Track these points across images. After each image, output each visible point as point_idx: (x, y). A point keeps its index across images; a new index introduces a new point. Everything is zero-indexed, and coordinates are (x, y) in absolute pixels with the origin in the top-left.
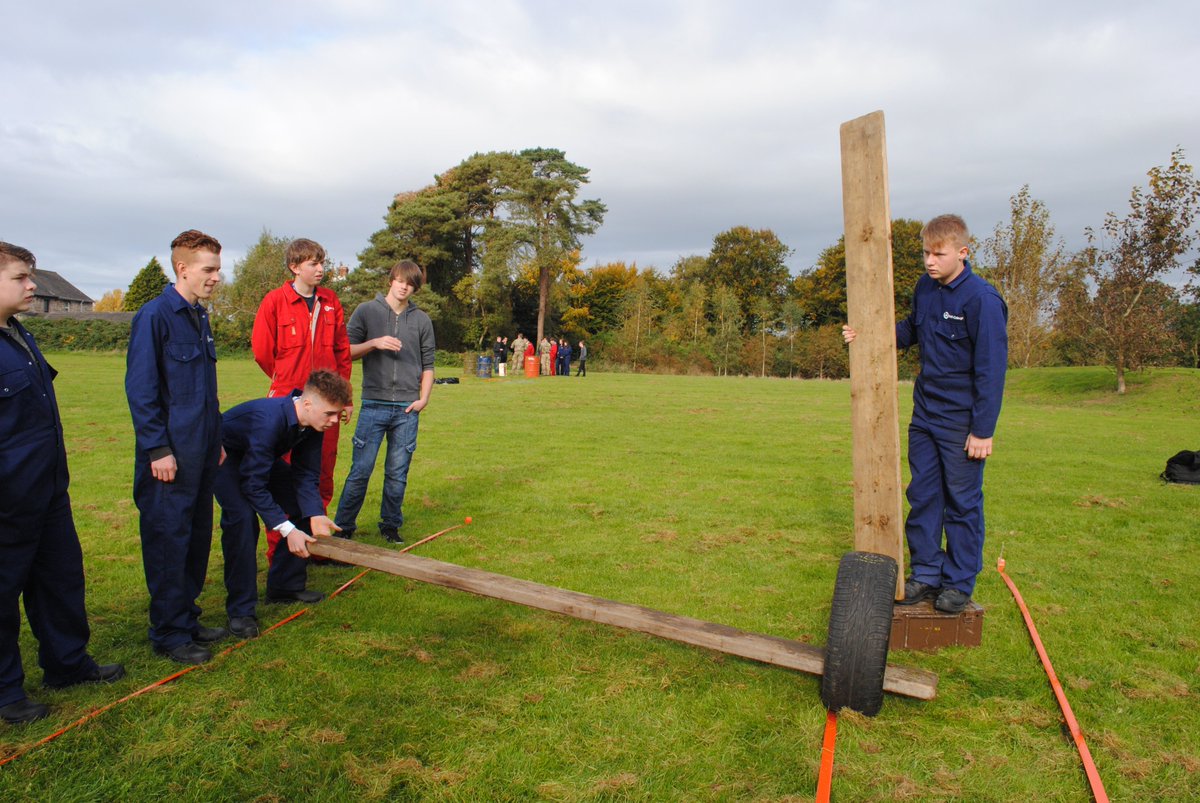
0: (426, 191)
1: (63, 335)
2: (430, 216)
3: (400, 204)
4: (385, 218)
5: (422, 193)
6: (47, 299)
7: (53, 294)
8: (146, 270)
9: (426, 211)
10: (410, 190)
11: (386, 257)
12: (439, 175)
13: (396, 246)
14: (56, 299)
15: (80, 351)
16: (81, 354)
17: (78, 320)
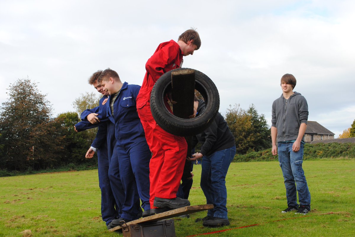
1: (317, 151)
6: (312, 135)
7: (315, 132)
14: (316, 134)
15: (325, 158)
16: (325, 160)
17: (325, 143)
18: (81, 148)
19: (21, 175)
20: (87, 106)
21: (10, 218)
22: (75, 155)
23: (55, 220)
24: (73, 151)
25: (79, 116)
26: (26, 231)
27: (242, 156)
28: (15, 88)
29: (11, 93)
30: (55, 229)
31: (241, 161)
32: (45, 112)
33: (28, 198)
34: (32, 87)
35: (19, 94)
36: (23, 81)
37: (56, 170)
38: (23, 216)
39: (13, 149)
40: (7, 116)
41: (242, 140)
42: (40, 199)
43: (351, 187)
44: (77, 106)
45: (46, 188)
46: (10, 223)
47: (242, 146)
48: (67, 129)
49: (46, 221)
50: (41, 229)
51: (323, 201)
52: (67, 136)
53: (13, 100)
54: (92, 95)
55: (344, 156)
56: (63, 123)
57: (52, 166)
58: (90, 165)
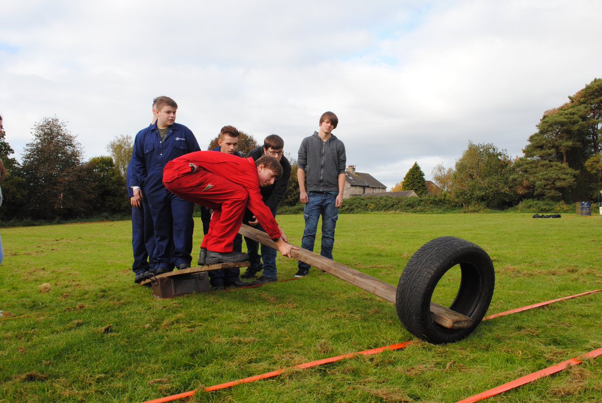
0: (563, 107)
1: (369, 204)
2: (565, 121)
3: (547, 117)
4: (537, 126)
5: (561, 109)
6: (364, 187)
7: (367, 184)
8: (412, 169)
9: (562, 119)
10: (554, 108)
11: (539, 149)
12: (572, 96)
13: (545, 142)
14: (368, 187)
15: (376, 212)
16: (376, 214)
17: (377, 196)
18: (116, 196)
19: (48, 225)
20: (123, 150)
21: (28, 270)
22: (109, 203)
23: (78, 272)
24: (107, 200)
25: (114, 161)
26: (45, 284)
27: (291, 208)
28: (41, 128)
29: (37, 133)
30: (78, 283)
31: (290, 214)
32: (75, 155)
33: (52, 250)
34: (60, 127)
35: (45, 134)
36: (50, 120)
37: (87, 220)
38: (43, 269)
39: (39, 196)
40: (32, 159)
41: (292, 191)
42: (65, 251)
43: (398, 241)
44: (111, 150)
45: (74, 239)
46: (27, 276)
47: (291, 197)
48: (100, 175)
49: (68, 274)
50: (62, 282)
51: (369, 254)
52: (100, 182)
53: (39, 141)
54: (127, 138)
55: (395, 210)
56: (96, 168)
57: (83, 215)
58: (126, 215)
